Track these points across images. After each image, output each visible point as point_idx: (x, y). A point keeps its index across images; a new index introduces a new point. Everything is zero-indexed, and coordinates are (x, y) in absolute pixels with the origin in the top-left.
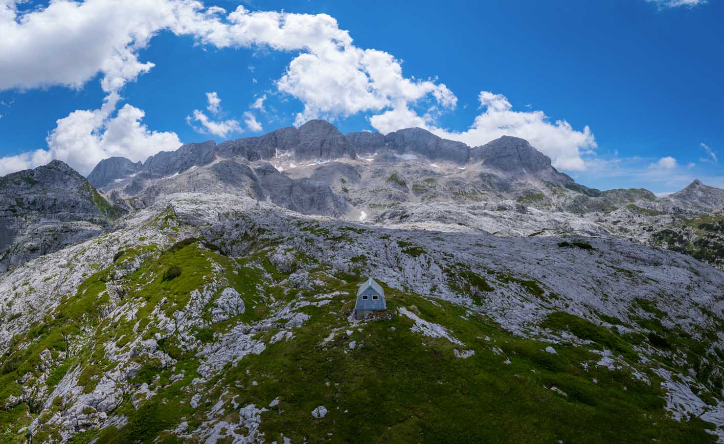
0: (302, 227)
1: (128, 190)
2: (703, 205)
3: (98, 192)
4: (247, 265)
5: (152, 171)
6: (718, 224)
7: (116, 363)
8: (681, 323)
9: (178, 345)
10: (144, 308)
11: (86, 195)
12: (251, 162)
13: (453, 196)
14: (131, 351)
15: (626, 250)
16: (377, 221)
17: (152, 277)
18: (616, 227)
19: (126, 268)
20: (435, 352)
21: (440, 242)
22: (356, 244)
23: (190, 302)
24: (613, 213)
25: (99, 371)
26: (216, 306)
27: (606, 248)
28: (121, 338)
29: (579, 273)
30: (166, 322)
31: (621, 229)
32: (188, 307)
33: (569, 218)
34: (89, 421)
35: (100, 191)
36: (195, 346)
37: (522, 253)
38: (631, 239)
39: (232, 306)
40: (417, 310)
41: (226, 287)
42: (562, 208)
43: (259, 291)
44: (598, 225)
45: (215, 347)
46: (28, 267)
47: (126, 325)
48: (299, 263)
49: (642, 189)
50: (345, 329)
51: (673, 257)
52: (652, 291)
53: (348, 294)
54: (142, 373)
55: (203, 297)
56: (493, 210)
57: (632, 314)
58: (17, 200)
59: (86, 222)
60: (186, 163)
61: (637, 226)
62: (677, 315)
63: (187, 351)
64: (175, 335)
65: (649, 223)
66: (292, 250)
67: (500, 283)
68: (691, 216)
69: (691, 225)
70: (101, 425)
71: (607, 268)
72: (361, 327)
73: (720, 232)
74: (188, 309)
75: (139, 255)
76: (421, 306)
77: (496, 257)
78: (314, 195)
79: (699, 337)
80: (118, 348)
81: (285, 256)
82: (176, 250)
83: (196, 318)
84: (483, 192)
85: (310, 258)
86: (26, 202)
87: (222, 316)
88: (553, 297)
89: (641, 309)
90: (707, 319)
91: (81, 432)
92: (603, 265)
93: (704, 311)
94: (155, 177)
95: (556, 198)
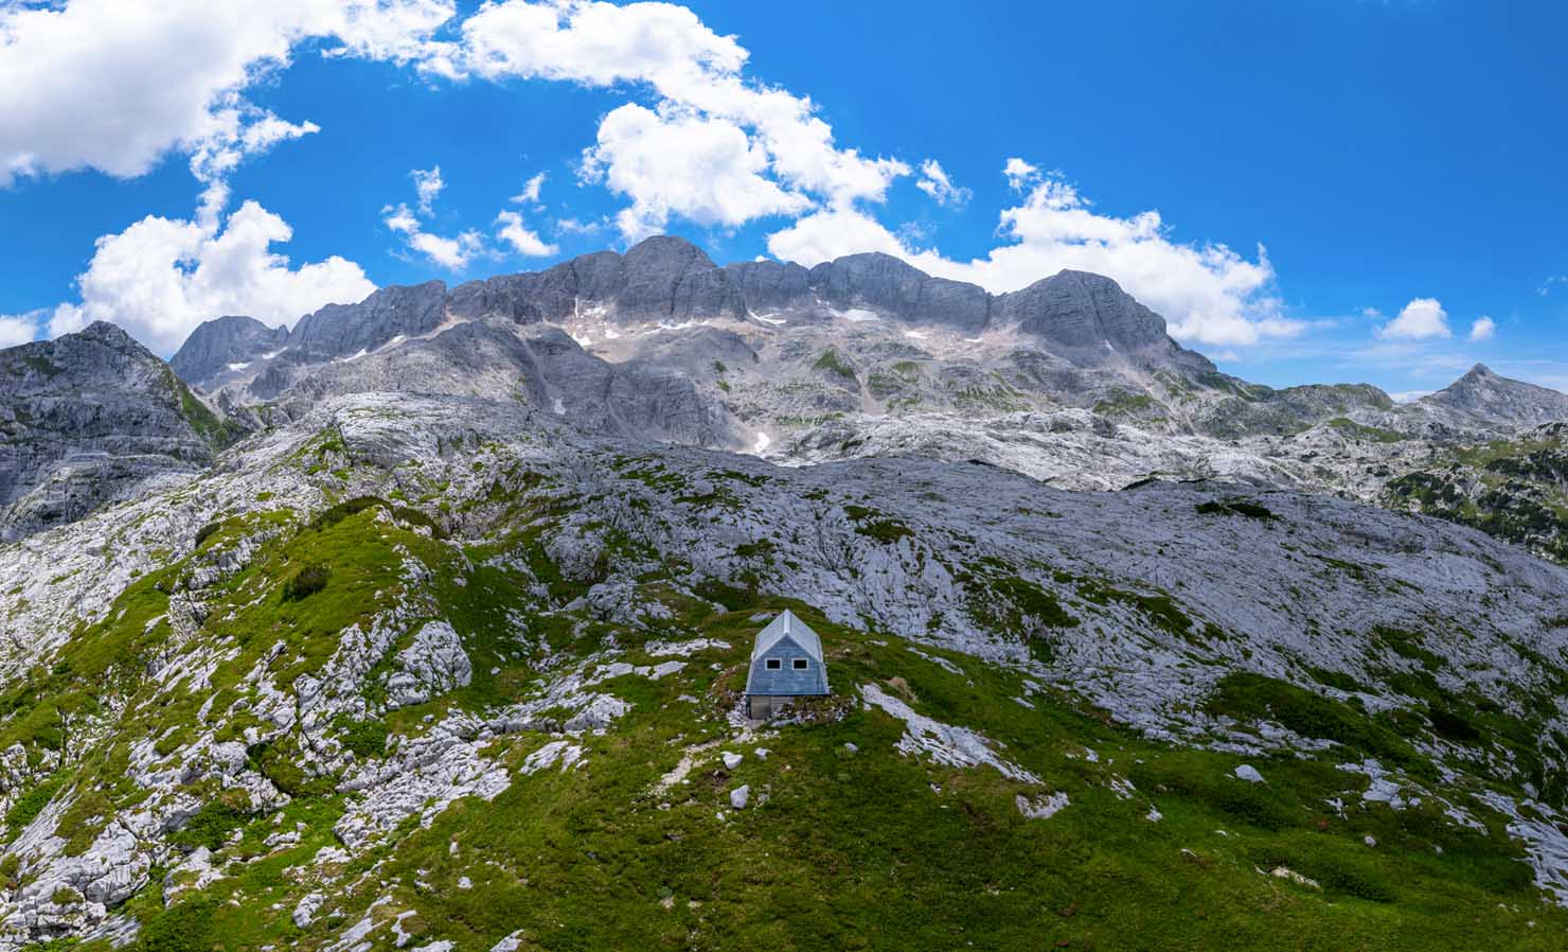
0: (624, 471)
1: (256, 388)
2: (1494, 419)
3: (192, 391)
4: (491, 562)
5: (310, 347)
6: (1529, 461)
7: (148, 792)
8: (1477, 679)
9: (297, 760)
10: (231, 663)
11: (166, 397)
12: (520, 327)
13: (955, 399)
14: (184, 766)
15: (1343, 518)
16: (791, 454)
17: (264, 589)
18: (1309, 467)
19: (217, 563)
20: (967, 810)
21: (937, 504)
22: (747, 512)
23: (337, 654)
24: (1301, 438)
25: (107, 807)
26: (400, 668)
27: (1297, 515)
28: (169, 732)
29: (1250, 574)
30: (275, 700)
31: (1320, 471)
32: (329, 666)
33: (1206, 448)
34: (62, 920)
35: (195, 390)
36: (338, 763)
37: (1123, 528)
38: (1341, 494)
39: (440, 668)
40: (907, 689)
41: (428, 620)
42: (1191, 425)
43: (514, 626)
44: (1270, 464)
45: (387, 770)
46: (29, 549)
47: (184, 702)
48: (614, 561)
49: (1363, 385)
50: (721, 748)
51: (1444, 531)
52: (1410, 611)
53: (727, 646)
54: (201, 823)
55: (368, 644)
56: (1042, 431)
57: (1373, 663)
58: (16, 410)
59: (163, 457)
60: (382, 329)
61: (1355, 465)
62: (1467, 661)
63: (318, 776)
64: (292, 736)
65: (1380, 457)
66: (599, 525)
67: (1089, 604)
68: (1470, 443)
69: (1470, 463)
70: (89, 932)
71: (1308, 559)
72: (764, 744)
73: (1533, 477)
74: (331, 673)
75: (250, 533)
76: (916, 677)
77: (1066, 539)
78: (659, 397)
79: (1519, 709)
80: (158, 757)
81: (581, 542)
82: (325, 525)
83: (350, 694)
84: (1019, 391)
85: (640, 546)
86: (35, 413)
87: (412, 694)
88: (1214, 634)
89: (1391, 653)
90: (1531, 669)
91: (42, 942)
92: (1298, 552)
93: (1522, 651)
94: (316, 359)
95: (1178, 405)
